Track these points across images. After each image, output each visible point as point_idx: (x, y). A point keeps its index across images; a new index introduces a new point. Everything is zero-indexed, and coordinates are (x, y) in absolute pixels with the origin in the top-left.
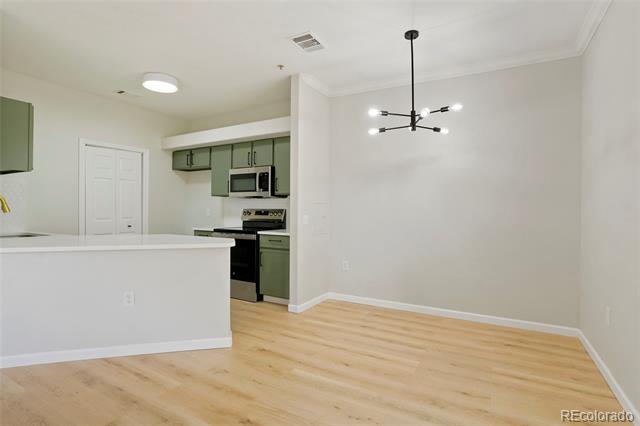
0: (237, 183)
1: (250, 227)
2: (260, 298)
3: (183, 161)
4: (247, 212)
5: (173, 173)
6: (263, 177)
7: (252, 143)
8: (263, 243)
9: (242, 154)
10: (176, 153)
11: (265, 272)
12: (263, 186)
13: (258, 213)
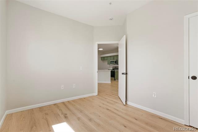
0: (112, 62)
1: (113, 69)
2: (115, 80)
3: (103, 58)
4: (113, 67)
5: (101, 61)
6: (115, 62)
7: (114, 56)
8: (115, 71)
9: (112, 58)
10: (102, 57)
11: (116, 76)
12: (115, 63)
13: (115, 67)
